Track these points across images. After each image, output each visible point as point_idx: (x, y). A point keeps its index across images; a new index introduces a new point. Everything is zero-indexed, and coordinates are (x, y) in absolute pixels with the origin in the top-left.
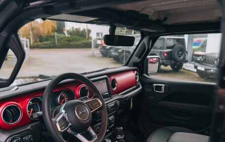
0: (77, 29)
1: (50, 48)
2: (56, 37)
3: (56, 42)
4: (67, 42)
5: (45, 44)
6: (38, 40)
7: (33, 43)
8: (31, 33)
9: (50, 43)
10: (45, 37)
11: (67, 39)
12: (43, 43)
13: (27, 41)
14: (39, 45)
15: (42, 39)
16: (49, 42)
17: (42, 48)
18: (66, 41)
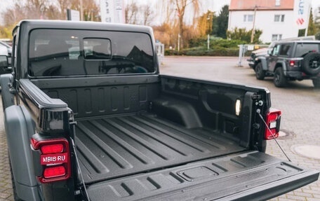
0: (240, 30)
1: (201, 55)
2: (208, 42)
3: (208, 47)
4: (223, 48)
5: (194, 50)
6: (188, 45)
7: (180, 49)
8: (179, 36)
9: (201, 49)
10: (196, 42)
11: (223, 44)
12: (192, 49)
13: (161, 47)
14: (187, 51)
15: (192, 43)
16: (200, 47)
17: (190, 55)
18: (221, 46)
